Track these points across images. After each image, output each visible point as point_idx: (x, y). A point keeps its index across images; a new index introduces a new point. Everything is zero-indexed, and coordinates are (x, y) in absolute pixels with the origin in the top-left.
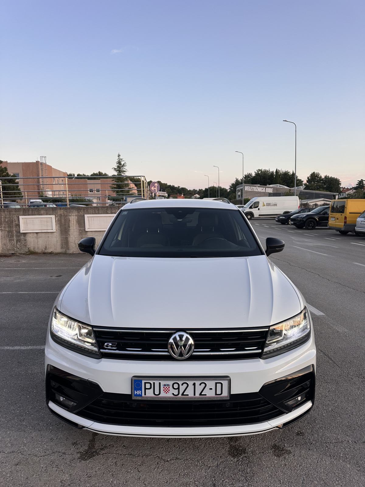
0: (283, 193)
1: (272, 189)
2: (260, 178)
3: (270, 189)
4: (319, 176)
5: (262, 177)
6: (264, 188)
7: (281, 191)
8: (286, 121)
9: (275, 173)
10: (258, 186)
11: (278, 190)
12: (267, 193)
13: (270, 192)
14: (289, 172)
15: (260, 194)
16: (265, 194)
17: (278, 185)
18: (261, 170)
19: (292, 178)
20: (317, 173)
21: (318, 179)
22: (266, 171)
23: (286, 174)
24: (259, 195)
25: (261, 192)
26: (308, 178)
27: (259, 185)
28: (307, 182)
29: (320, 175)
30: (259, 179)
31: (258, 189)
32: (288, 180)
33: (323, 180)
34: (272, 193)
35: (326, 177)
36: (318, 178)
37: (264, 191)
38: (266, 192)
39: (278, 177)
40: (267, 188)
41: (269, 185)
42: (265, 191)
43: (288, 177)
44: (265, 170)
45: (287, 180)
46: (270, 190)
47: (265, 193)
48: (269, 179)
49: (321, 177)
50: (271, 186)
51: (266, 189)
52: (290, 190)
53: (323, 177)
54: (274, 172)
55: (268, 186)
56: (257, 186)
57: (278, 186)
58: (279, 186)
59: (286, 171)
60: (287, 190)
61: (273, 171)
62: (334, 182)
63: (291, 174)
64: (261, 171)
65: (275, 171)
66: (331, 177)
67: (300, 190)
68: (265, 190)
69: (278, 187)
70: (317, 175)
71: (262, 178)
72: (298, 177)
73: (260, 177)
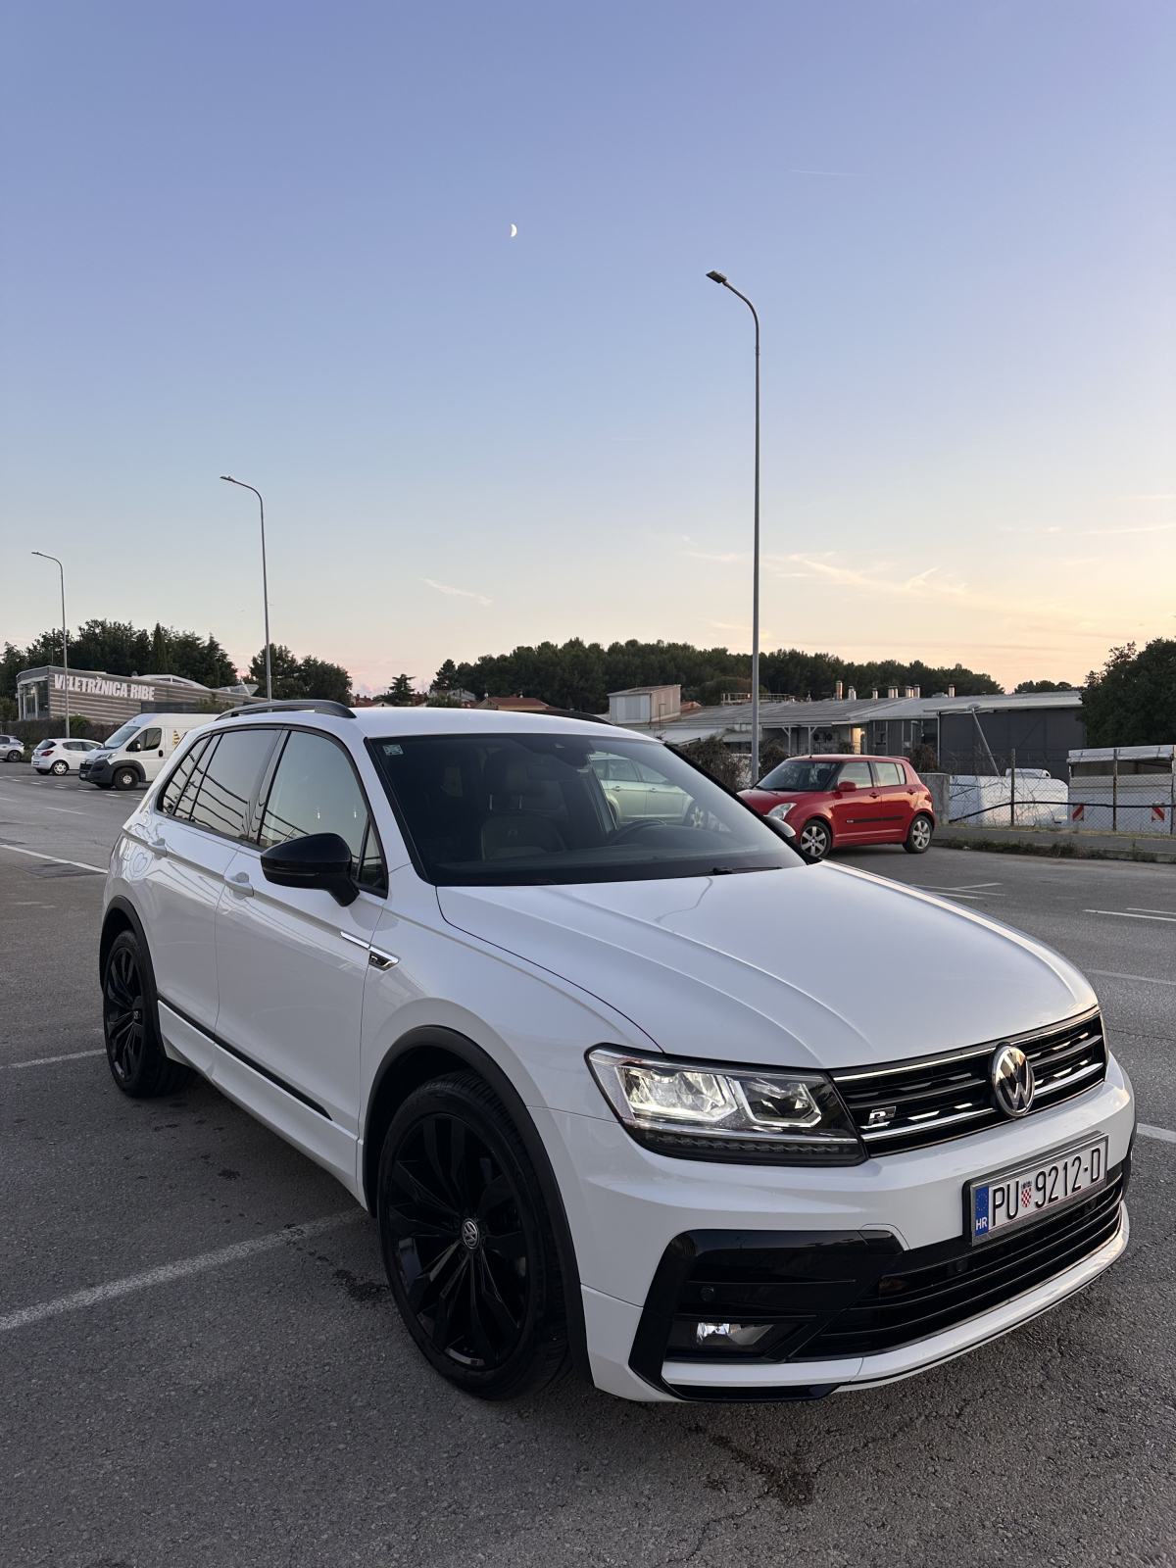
0: (188, 704)
1: (153, 688)
2: (102, 649)
3: (144, 687)
4: (286, 656)
5: (109, 646)
6: (125, 685)
7: (182, 698)
8: (229, 479)
9: (151, 639)
10: (103, 678)
11: (172, 692)
12: (136, 701)
13: (144, 698)
14: (198, 639)
15: (112, 703)
16: (128, 704)
17: (171, 677)
18: (102, 624)
19: (208, 658)
20: (281, 647)
21: (286, 666)
22: (119, 629)
23: (188, 644)
24: (109, 707)
25: (112, 697)
26: (254, 660)
27: (104, 673)
28: (253, 671)
29: (290, 655)
30: (99, 655)
31: (103, 686)
32: (197, 664)
33: (298, 669)
34: (152, 702)
35: (307, 661)
36: (285, 662)
37: (126, 696)
38: (132, 696)
39: (165, 652)
40: (133, 686)
41: (140, 674)
42: (129, 695)
43: (195, 653)
44: (115, 624)
45: (192, 661)
46: (145, 694)
47: (127, 700)
48: (132, 656)
49: (293, 661)
50: (147, 678)
51: (129, 686)
52: (214, 695)
53: (300, 662)
54: (148, 633)
55: (135, 677)
56: (100, 676)
57: (169, 680)
58: (174, 680)
59: (188, 633)
60: (203, 696)
61: (145, 631)
62: (334, 677)
63: (206, 644)
64: (104, 628)
65: (150, 631)
66: (323, 663)
67: (242, 696)
68: (129, 691)
69: (171, 683)
70: (281, 654)
71: (107, 649)
72: (228, 657)
73: (99, 647)
